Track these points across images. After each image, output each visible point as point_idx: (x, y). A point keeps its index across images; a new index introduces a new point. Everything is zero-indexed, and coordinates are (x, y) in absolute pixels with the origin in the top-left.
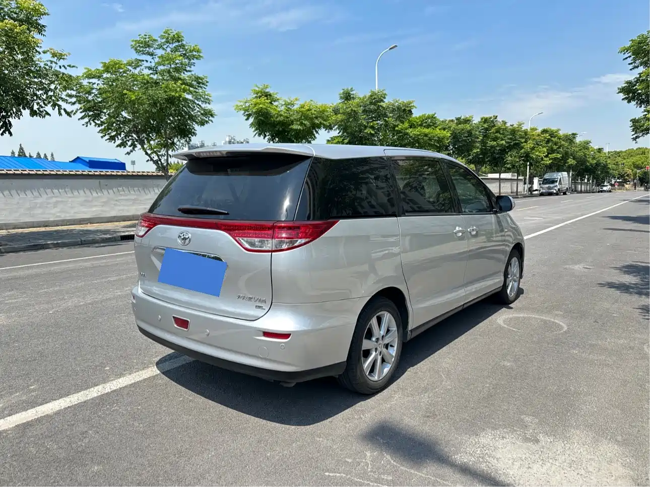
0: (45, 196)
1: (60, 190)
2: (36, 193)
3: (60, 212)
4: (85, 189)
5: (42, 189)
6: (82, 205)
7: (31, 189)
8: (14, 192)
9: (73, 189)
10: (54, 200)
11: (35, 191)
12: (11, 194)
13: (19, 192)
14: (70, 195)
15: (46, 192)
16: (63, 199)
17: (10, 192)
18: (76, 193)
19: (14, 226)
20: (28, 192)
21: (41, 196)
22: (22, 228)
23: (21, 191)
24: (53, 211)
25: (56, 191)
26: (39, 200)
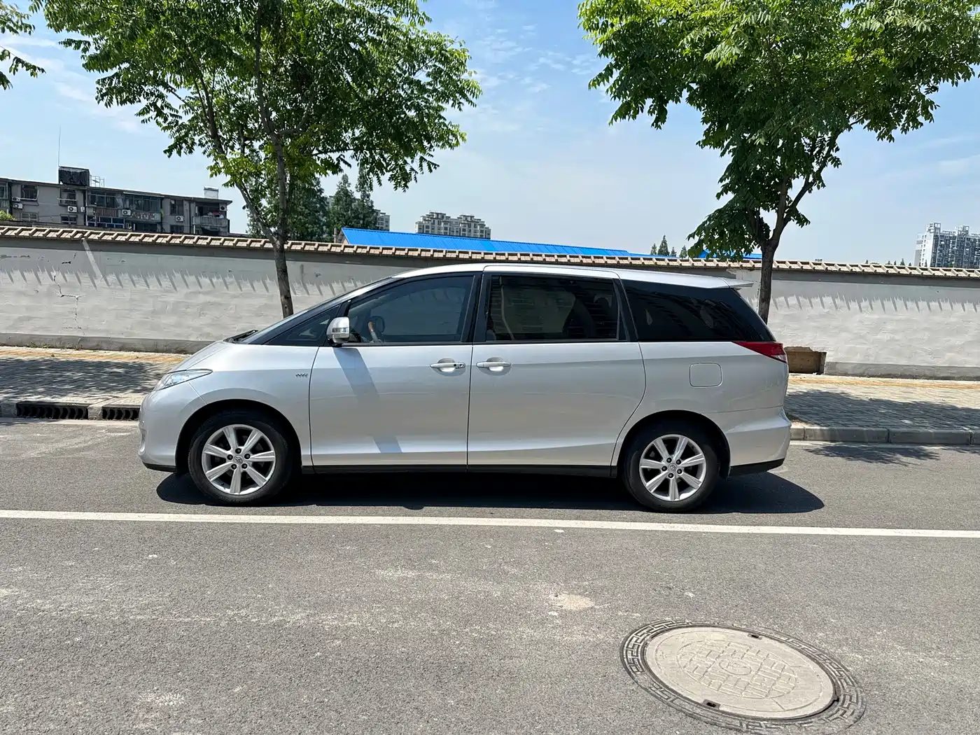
0: (183, 290)
1: (215, 280)
2: (166, 283)
3: (209, 325)
4: (268, 281)
5: (178, 275)
6: (258, 315)
7: (159, 272)
8: (125, 277)
9: (240, 277)
10: (202, 299)
11: (166, 278)
12: (119, 281)
13: (135, 278)
14: (234, 290)
15: (185, 281)
16: (218, 300)
17: (118, 278)
18: (247, 287)
19: (120, 345)
20: (152, 280)
21: (175, 289)
22: (135, 351)
23: (139, 276)
24: (197, 323)
25: (205, 281)
26: (172, 298)
